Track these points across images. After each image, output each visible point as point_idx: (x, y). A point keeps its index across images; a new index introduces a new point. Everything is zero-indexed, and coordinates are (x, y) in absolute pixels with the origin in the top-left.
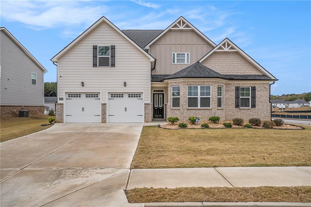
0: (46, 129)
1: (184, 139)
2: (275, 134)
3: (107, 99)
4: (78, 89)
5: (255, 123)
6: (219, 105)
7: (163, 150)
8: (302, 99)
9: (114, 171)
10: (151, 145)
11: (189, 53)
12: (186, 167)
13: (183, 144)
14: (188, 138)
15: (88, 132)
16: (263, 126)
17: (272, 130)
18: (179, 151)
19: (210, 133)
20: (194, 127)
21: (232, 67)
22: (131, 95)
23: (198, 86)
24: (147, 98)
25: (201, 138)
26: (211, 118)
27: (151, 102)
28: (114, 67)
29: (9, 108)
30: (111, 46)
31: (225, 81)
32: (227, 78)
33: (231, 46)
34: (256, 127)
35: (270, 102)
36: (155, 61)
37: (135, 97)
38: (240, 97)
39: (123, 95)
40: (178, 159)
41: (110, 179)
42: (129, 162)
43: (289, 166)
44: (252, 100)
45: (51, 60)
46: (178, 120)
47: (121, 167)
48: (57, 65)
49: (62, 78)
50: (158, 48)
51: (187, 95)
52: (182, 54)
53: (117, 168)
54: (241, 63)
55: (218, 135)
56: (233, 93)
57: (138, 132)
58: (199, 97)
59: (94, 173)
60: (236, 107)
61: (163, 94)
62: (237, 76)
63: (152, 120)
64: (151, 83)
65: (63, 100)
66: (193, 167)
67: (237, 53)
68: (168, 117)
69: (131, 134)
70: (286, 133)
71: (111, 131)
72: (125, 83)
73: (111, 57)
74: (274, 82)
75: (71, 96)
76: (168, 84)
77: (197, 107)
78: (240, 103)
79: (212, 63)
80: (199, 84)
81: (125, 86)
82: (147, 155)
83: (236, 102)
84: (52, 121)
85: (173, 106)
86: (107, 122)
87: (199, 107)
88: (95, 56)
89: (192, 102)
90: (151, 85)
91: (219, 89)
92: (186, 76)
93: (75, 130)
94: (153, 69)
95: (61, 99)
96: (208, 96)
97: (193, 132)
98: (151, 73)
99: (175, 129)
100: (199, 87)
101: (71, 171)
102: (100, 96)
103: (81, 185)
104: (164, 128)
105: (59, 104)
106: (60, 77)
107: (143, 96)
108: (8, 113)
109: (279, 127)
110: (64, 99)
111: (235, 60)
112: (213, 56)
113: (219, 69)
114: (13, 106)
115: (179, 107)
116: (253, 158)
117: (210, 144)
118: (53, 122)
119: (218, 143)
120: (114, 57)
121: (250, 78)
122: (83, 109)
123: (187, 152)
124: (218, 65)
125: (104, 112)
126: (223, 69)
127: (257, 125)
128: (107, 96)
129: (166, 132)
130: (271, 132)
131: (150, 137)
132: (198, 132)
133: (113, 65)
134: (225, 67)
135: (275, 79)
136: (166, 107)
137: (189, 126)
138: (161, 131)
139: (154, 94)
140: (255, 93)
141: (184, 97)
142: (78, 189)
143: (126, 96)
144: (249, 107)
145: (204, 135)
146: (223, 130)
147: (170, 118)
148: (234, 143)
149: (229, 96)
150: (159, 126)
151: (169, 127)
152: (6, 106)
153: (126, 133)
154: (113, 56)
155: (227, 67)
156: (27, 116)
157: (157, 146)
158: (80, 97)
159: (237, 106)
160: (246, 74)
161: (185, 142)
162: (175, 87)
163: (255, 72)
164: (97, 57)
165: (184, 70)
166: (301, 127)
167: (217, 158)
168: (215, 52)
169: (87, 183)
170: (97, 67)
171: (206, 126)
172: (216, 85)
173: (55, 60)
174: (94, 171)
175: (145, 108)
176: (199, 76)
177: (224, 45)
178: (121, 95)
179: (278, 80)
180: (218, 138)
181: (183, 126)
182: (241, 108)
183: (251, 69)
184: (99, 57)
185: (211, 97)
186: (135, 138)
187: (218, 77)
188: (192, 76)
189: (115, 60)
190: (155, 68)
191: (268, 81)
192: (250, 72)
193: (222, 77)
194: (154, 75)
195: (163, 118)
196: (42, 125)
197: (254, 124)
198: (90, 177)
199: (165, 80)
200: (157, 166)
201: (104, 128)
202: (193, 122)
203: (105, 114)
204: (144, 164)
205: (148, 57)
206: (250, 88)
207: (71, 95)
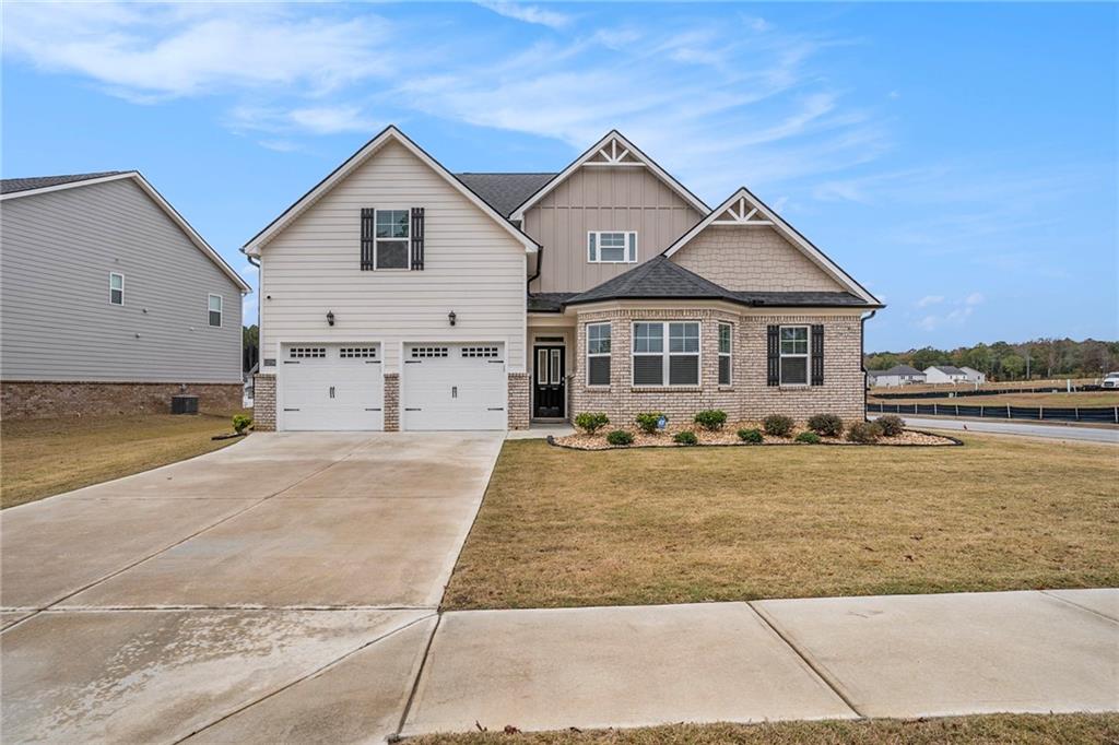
0: (218, 449)
1: (628, 483)
2: (894, 461)
3: (401, 362)
4: (319, 334)
5: (825, 428)
6: (724, 378)
7: (560, 523)
8: (907, 363)
9: (378, 620)
10: (523, 503)
11: (636, 233)
12: (646, 602)
13: (625, 501)
14: (640, 480)
15: (337, 458)
16: (851, 438)
17: (879, 449)
18: (614, 529)
19: (704, 461)
20: (654, 444)
21: (760, 270)
22: (471, 351)
23: (662, 325)
24: (517, 358)
25: (680, 479)
26: (702, 414)
27: (528, 370)
28: (422, 269)
29: (144, 389)
30: (413, 209)
31: (737, 310)
32: (746, 300)
33: (754, 211)
34: (831, 440)
35: (863, 370)
36: (540, 252)
37: (481, 355)
38: (782, 355)
39: (446, 350)
40: (611, 560)
41: (351, 663)
42: (440, 577)
43: (1010, 589)
44: (813, 362)
45: (243, 251)
46: (607, 421)
47: (405, 601)
48: (258, 266)
49: (273, 303)
50: (547, 217)
51: (632, 349)
52: (616, 236)
53: (391, 606)
54: (783, 258)
55: (727, 467)
56: (761, 345)
57: (486, 460)
58: (666, 354)
59: (298, 630)
60: (769, 385)
61: (562, 349)
62: (771, 294)
63: (532, 422)
64: (528, 318)
65: (275, 365)
66: (670, 601)
67: (772, 231)
68: (577, 413)
69: (466, 465)
70: (924, 458)
71: (409, 455)
72: (452, 316)
73: (413, 241)
74: (874, 313)
75: (297, 353)
76: (575, 318)
77: (661, 383)
78: (782, 371)
79: (701, 258)
80: (666, 317)
81: (453, 323)
82: (508, 546)
83: (769, 369)
84: (244, 425)
85: (591, 383)
86: (401, 429)
87: (666, 384)
88: (366, 240)
89: (647, 370)
90: (528, 322)
91: (724, 332)
92: (629, 294)
93: (299, 454)
94: (534, 276)
95: (271, 363)
96: (692, 351)
97: (651, 460)
98: (528, 288)
99: (597, 450)
100: (666, 325)
101: (217, 620)
102: (381, 354)
103: (225, 697)
104: (565, 447)
105: (263, 378)
106: (267, 300)
107: (504, 354)
108: (143, 403)
109: (891, 440)
110: (278, 364)
111: (765, 251)
112: (704, 239)
113: (721, 276)
114: (157, 384)
115: (609, 383)
116: (868, 556)
117: (712, 499)
118: (244, 430)
119: (734, 497)
120: (422, 241)
121: (810, 302)
122: (332, 389)
123: (640, 530)
124: (718, 264)
125: (392, 401)
126: (733, 276)
127: (831, 434)
128: (402, 354)
129: (573, 460)
130: (877, 456)
131: (520, 475)
132: (667, 457)
133: (418, 264)
134: (737, 270)
135: (877, 303)
136: (569, 386)
137: (639, 440)
138: (558, 457)
139: (536, 348)
140: (822, 344)
141: (624, 355)
142: (202, 725)
143: (454, 353)
144: (805, 381)
145: (686, 467)
146: (739, 450)
147: (582, 416)
148: (786, 495)
149: (751, 352)
150: (550, 441)
151: (580, 442)
152: (137, 384)
153: (448, 462)
154: (419, 240)
155: (744, 270)
156: (194, 412)
157: (540, 509)
158: (323, 356)
159: (772, 381)
160: (798, 290)
161: (633, 494)
162: (597, 327)
163: (821, 283)
164: (372, 241)
165: (624, 277)
166: (949, 438)
167: (748, 555)
168: (710, 229)
169: (253, 689)
170: (372, 269)
171: (687, 440)
172: (715, 322)
173: (254, 251)
174: (302, 619)
175: (511, 387)
176: (665, 294)
177: (736, 207)
178: (439, 351)
179: (883, 307)
180: (732, 478)
181: (621, 440)
182: (784, 385)
183: (810, 277)
184: (378, 242)
185: (699, 354)
186: (474, 479)
187: (721, 298)
188: (646, 295)
189: (425, 249)
190: (538, 273)
191: (857, 310)
192: (808, 283)
193: (732, 296)
194: (537, 294)
195: (563, 416)
196: (214, 439)
197: (822, 433)
198: (276, 653)
199: (568, 308)
200: (538, 596)
201: (390, 447)
202: (650, 426)
203: (396, 405)
204: (493, 589)
205: (519, 242)
206: (809, 328)
207: (299, 351)
